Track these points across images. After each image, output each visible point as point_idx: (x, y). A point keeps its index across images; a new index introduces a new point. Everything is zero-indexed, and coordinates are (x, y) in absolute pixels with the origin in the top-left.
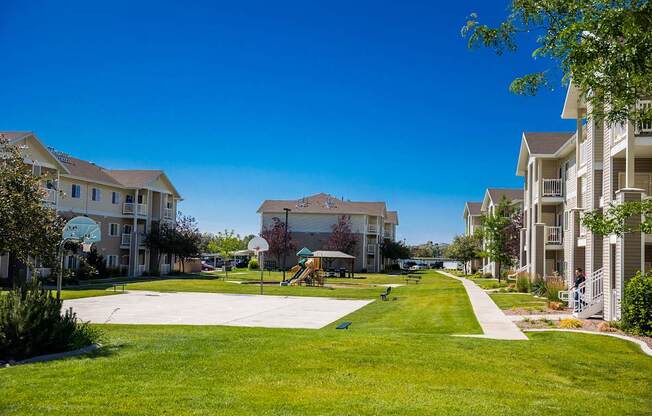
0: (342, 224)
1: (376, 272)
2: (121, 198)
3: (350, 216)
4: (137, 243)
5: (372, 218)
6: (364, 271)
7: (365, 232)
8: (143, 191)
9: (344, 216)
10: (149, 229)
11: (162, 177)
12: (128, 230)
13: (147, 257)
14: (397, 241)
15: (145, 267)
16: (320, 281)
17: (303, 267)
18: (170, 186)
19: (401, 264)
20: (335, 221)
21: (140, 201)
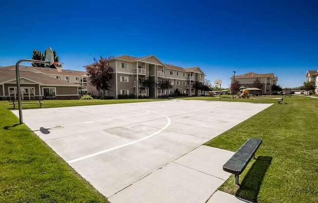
0: (257, 81)
1: (270, 95)
2: (186, 75)
3: (260, 78)
4: (191, 87)
5: (269, 78)
6: (265, 94)
7: (266, 82)
8: (192, 73)
9: (258, 78)
10: (194, 83)
11: (198, 69)
12: (189, 83)
13: (194, 91)
14: (277, 85)
15: (194, 94)
16: (248, 97)
17: (242, 92)
18: (201, 71)
19: (279, 93)
20: (255, 80)
21: (192, 75)
